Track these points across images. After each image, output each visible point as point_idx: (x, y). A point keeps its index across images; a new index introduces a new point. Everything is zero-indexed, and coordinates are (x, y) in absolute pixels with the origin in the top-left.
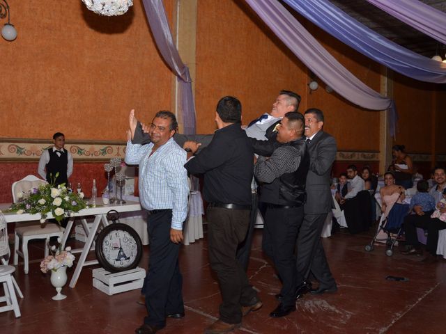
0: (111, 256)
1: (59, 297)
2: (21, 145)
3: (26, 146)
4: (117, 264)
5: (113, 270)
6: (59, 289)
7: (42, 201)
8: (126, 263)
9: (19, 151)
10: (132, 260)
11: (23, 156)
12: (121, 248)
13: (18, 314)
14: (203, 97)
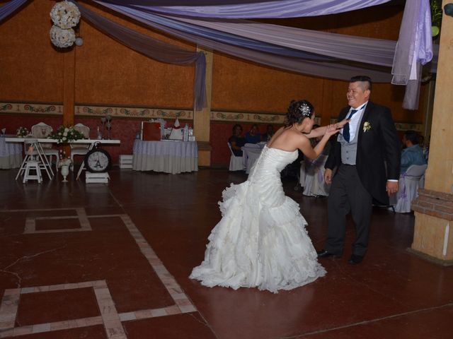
0: (92, 164)
1: (65, 181)
2: (91, 108)
3: (94, 108)
4: (95, 169)
5: (92, 171)
6: (65, 177)
7: (60, 134)
8: (100, 169)
9: (90, 111)
10: (104, 168)
11: (92, 114)
12: (98, 162)
13: (39, 182)
14: (221, 75)
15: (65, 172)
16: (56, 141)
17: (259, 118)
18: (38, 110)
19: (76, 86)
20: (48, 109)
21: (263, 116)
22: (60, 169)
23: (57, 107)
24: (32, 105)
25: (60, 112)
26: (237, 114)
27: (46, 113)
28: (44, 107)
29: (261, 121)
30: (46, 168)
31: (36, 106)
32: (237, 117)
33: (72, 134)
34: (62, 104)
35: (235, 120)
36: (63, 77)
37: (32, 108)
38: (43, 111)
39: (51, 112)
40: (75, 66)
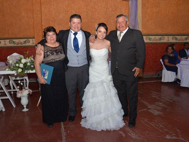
1: (25, 110)
6: (25, 106)
7: (17, 65)
14: (148, 8)
15: (25, 101)
16: (14, 72)
17: (176, 39)
18: (18, 43)
19: (43, 23)
20: (25, 42)
21: (179, 37)
22: (20, 99)
23: (31, 40)
24: (14, 40)
25: (33, 43)
26: (160, 37)
27: (24, 45)
28: (22, 41)
29: (178, 41)
30: (8, 97)
31: (17, 41)
32: (160, 39)
33: (29, 64)
34: (34, 38)
35: (159, 41)
36: (33, 18)
37: (14, 42)
38: (21, 43)
39: (27, 44)
40: (41, 9)
